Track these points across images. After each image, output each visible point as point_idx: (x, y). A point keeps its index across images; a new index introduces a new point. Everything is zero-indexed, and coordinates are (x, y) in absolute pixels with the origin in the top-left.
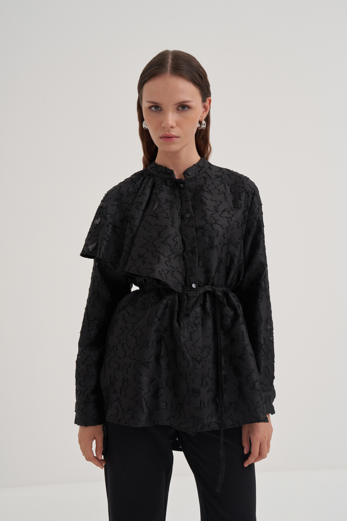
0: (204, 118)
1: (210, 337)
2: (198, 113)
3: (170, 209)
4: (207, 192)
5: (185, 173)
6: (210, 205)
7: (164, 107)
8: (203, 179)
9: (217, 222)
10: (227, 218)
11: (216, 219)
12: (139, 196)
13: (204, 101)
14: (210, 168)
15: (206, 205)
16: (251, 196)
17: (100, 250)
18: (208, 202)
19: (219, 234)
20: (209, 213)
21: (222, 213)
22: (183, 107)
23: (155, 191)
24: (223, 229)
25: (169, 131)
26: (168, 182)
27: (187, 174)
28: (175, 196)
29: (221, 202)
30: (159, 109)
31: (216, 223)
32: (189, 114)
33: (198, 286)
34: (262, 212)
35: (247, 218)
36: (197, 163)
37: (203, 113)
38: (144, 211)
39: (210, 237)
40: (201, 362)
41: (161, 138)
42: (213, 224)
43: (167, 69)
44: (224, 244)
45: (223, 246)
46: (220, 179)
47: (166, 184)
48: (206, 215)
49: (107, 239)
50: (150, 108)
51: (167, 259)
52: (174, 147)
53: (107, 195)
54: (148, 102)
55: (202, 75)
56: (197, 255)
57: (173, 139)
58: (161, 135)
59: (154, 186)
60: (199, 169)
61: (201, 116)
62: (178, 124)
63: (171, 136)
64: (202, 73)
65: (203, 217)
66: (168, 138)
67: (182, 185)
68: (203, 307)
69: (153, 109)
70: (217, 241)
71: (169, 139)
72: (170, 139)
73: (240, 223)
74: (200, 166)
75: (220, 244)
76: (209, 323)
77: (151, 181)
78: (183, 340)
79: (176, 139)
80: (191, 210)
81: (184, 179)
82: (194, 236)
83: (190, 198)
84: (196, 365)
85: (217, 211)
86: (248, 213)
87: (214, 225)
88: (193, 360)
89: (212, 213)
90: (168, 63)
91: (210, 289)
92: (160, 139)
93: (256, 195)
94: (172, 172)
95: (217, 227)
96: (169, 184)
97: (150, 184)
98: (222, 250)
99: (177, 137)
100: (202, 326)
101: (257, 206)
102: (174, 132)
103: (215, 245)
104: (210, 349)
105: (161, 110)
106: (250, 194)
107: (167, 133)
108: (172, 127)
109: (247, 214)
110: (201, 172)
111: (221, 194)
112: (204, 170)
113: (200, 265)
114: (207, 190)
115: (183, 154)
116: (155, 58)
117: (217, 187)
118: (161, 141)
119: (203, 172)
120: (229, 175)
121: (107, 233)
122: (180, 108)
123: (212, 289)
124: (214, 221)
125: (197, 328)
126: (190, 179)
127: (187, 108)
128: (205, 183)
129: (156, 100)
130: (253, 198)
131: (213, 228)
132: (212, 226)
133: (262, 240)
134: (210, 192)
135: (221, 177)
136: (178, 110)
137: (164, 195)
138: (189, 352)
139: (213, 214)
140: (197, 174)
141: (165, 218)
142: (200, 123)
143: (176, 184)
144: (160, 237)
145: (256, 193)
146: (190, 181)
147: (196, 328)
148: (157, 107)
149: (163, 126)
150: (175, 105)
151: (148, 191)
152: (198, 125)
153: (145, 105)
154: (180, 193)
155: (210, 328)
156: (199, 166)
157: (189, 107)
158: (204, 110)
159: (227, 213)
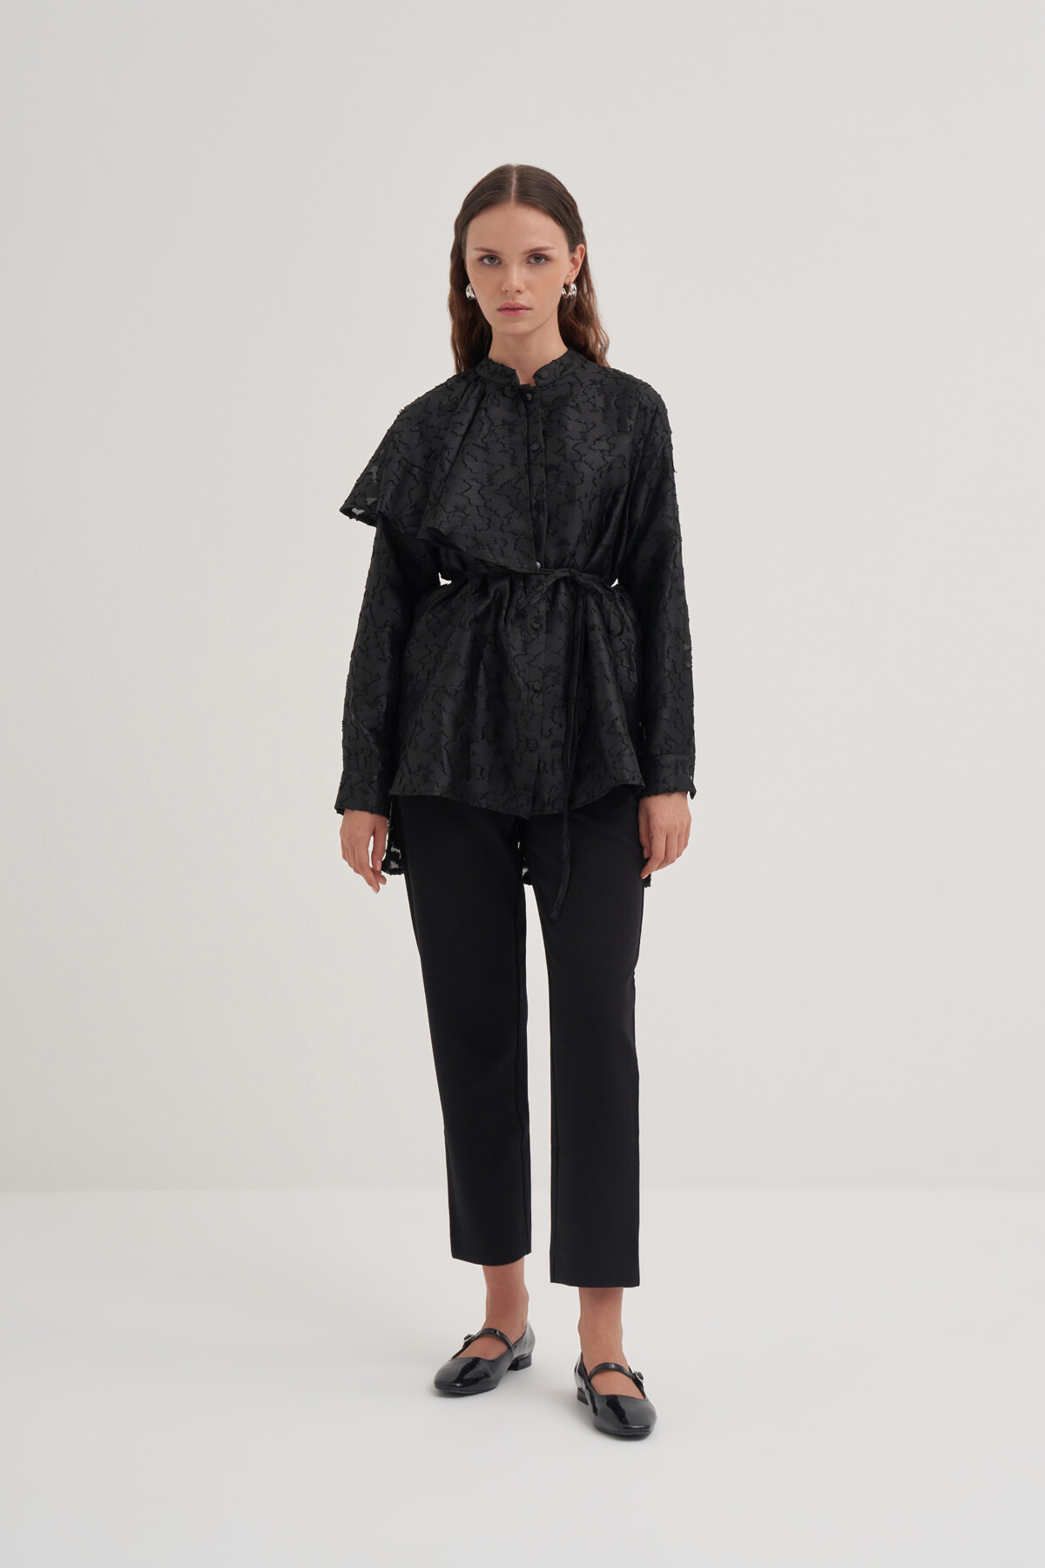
0: (573, 279)
1: (561, 653)
2: (564, 270)
3: (509, 436)
4: (572, 407)
5: (537, 375)
6: (573, 428)
7: (505, 258)
8: (569, 386)
9: (583, 459)
10: (602, 451)
11: (582, 452)
12: (458, 413)
13: (572, 250)
14: (582, 366)
15: (566, 429)
16: (650, 416)
17: (383, 498)
18: (570, 425)
19: (584, 479)
20: (570, 443)
21: (594, 442)
22: (537, 257)
23: (483, 404)
24: (592, 469)
25: (514, 298)
26: (508, 389)
27: (540, 377)
28: (519, 414)
29: (595, 426)
30: (497, 262)
31: (581, 460)
32: (547, 270)
33: (545, 565)
34: (671, 445)
35: (641, 453)
36: (560, 359)
37: (571, 272)
38: (464, 437)
39: (568, 484)
40: (541, 694)
41: (500, 310)
42: (575, 461)
43: (510, 194)
44: (595, 497)
45: (593, 499)
46: (599, 386)
47: (504, 395)
48: (564, 446)
49: (396, 482)
50: (481, 259)
51: (506, 521)
52: (522, 326)
53: (403, 413)
54: (477, 249)
55: (568, 206)
56: (546, 513)
57: (520, 311)
58: (499, 305)
59: (482, 396)
60: (562, 367)
61: (568, 276)
62: (529, 287)
63: (517, 306)
64: (568, 203)
65: (559, 450)
66: (512, 310)
67: (529, 396)
68: (553, 603)
69: (486, 261)
70: (581, 491)
71: (512, 313)
72: (516, 312)
73: (628, 459)
74: (565, 363)
75: (586, 495)
76: (561, 630)
77: (478, 388)
78: (514, 653)
79: (526, 311)
80: (541, 438)
81: (535, 385)
82: (543, 482)
83: (542, 418)
84: (532, 697)
85: (586, 440)
86: (644, 447)
87: (576, 464)
88: (529, 688)
89: (576, 442)
90: (511, 185)
91: (567, 574)
92: (498, 312)
93: (660, 414)
94: (513, 373)
95: (583, 467)
96: (508, 394)
97: (476, 393)
98: (591, 506)
99: (528, 309)
100: (546, 632)
101: (661, 433)
102: (522, 300)
103: (577, 498)
104: (559, 674)
105: (500, 263)
106: (648, 411)
107: (511, 302)
108: (519, 291)
109: (641, 446)
110: (565, 373)
111: (597, 411)
112: (570, 371)
113: (550, 531)
114: (572, 404)
115: (534, 342)
116: (483, 180)
117: (592, 400)
118: (500, 315)
119: (569, 374)
120: (616, 379)
121: (398, 473)
122: (532, 260)
123: (570, 573)
124: (578, 457)
125: (538, 636)
126: (545, 386)
127: (543, 260)
128: (571, 393)
129: (491, 245)
130: (653, 420)
131: (574, 469)
132: (572, 465)
133: (670, 493)
134: (577, 408)
135: (601, 382)
136: (529, 262)
137: (498, 411)
138: (522, 674)
139: (576, 445)
140: (558, 376)
141: (500, 451)
142: (566, 287)
143: (521, 393)
144: (492, 484)
145: (660, 411)
146: (545, 388)
147: (535, 636)
148: (492, 258)
149: (503, 289)
150: (524, 254)
151: (472, 405)
152: (564, 292)
153: (471, 255)
154: (527, 409)
155: (560, 638)
156: (562, 364)
157: (547, 259)
158: (572, 266)
159: (605, 442)
